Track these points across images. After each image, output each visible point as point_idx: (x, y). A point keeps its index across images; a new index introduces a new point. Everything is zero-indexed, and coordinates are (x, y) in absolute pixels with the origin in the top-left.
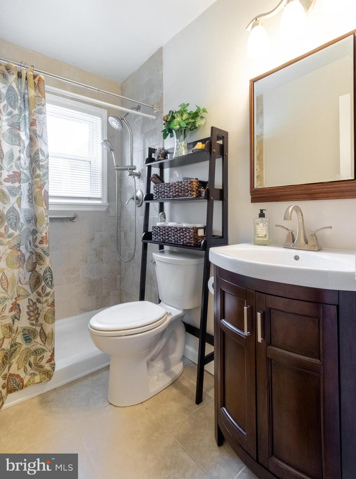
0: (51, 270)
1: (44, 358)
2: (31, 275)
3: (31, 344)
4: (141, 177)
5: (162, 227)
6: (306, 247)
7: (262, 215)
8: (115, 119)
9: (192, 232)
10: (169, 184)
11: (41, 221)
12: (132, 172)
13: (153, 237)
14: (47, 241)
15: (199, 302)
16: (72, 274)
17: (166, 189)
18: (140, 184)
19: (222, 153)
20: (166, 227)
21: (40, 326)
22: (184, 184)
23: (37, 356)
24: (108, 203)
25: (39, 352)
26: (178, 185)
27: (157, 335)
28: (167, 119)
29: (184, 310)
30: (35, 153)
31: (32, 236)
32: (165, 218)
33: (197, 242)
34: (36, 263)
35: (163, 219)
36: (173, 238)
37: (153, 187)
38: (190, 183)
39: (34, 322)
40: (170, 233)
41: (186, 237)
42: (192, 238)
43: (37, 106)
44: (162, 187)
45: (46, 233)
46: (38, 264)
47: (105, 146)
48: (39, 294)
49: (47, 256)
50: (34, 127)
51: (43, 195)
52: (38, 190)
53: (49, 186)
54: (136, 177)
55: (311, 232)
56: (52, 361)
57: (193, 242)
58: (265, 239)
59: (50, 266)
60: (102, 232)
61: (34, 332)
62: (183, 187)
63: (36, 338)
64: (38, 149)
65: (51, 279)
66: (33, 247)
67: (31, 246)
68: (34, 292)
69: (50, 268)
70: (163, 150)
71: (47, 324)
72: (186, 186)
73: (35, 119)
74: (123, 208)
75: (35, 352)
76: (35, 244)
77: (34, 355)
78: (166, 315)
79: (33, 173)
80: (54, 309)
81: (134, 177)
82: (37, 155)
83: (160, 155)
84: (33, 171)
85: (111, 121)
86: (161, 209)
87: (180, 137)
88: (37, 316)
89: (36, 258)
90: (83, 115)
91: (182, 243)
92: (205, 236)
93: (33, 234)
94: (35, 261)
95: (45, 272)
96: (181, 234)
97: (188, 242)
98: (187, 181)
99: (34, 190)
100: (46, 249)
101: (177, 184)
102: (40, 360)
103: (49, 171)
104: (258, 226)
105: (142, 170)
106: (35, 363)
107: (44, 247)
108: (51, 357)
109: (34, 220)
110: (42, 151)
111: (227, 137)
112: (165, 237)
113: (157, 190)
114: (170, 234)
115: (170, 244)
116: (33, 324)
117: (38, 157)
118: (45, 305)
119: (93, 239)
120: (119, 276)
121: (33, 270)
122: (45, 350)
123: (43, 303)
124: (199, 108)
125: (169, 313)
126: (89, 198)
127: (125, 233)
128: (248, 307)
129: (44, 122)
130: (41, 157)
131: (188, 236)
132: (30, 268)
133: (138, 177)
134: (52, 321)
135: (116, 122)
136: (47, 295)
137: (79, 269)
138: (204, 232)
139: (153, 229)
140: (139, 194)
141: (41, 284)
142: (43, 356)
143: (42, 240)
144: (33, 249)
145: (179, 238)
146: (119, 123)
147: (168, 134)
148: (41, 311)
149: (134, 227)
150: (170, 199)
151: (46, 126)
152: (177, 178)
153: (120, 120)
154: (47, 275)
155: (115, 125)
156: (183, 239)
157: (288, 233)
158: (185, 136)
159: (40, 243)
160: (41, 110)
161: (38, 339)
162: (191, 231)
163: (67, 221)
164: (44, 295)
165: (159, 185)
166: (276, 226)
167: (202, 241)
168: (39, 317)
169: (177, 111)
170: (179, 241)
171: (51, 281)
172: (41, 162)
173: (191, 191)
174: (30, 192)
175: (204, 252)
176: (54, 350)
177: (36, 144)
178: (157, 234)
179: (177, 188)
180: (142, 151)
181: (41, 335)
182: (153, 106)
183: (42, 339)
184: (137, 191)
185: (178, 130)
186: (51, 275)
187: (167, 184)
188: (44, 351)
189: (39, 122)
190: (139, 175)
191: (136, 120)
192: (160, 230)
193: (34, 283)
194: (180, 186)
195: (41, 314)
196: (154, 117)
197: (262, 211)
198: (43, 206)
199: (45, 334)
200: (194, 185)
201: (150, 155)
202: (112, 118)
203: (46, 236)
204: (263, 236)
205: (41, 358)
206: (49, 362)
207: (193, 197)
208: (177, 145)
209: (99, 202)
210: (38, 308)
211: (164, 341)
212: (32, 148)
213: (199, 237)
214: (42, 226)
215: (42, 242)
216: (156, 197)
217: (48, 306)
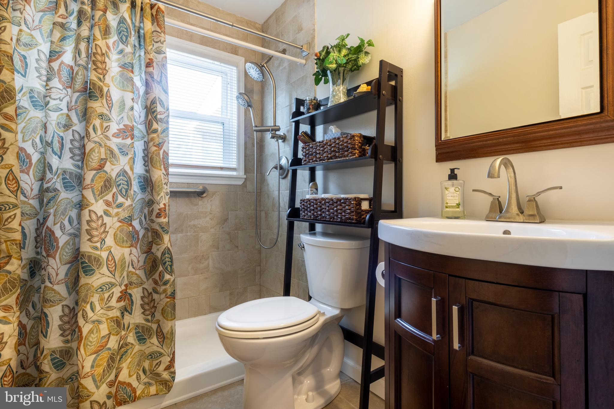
0: (170, 252)
1: (162, 363)
2: (146, 258)
3: (145, 345)
4: (286, 140)
5: (313, 200)
6: (521, 218)
7: (453, 176)
8: (253, 65)
9: (353, 204)
10: (322, 142)
11: (158, 188)
12: (276, 134)
13: (302, 214)
14: (166, 214)
15: (362, 299)
16: (200, 262)
17: (318, 150)
18: (285, 149)
19: (394, 98)
20: (319, 199)
21: (157, 323)
22: (343, 141)
23: (153, 361)
24: (245, 175)
25: (155, 356)
26: (335, 142)
27: (306, 340)
28: (320, 56)
29: (342, 310)
30: (152, 101)
31: (147, 208)
32: (317, 189)
33: (361, 217)
34: (151, 243)
35: (315, 190)
36: (327, 213)
37: (302, 149)
38: (351, 139)
39: (149, 317)
40: (323, 207)
41: (345, 212)
42: (353, 212)
43: (155, 44)
44: (313, 147)
45: (165, 204)
46: (155, 243)
47: (240, 101)
48: (156, 282)
49: (166, 233)
50: (151, 69)
51: (161, 156)
52: (155, 149)
53: (170, 145)
54: (280, 141)
55: (528, 196)
56: (171, 368)
57: (355, 217)
58: (458, 209)
59: (169, 246)
60: (237, 211)
61: (150, 331)
62: (341, 145)
63: (152, 338)
64: (155, 97)
65: (170, 263)
66: (149, 222)
67: (146, 221)
68: (149, 279)
69: (169, 249)
70: (314, 100)
71: (165, 321)
72: (345, 143)
73: (151, 59)
74: (264, 182)
75: (151, 355)
76: (150, 218)
77: (149, 360)
78: (318, 315)
79: (149, 128)
80: (174, 301)
81: (277, 140)
82: (154, 104)
83: (311, 107)
84: (148, 124)
85: (248, 69)
86: (313, 178)
87: (337, 81)
88: (153, 310)
89: (152, 236)
90: (214, 64)
91: (339, 220)
92: (370, 211)
93: (149, 205)
94: (150, 240)
95: (163, 254)
96: (339, 207)
97: (347, 218)
98: (347, 136)
99: (150, 148)
100: (164, 225)
101: (333, 141)
102: (157, 367)
103: (170, 126)
104: (447, 192)
105: (288, 131)
106: (150, 369)
107: (162, 222)
108: (170, 363)
109: (150, 187)
110: (161, 100)
111: (402, 76)
112: (317, 212)
113: (307, 152)
114: (323, 209)
115: (323, 221)
116: (147, 320)
117: (155, 107)
118: (163, 296)
119: (226, 220)
120: (258, 268)
121: (149, 252)
122: (163, 354)
123: (161, 294)
124: (362, 41)
125: (322, 312)
126: (222, 168)
127: (266, 213)
128: (438, 299)
129: (163, 64)
130: (159, 109)
131: (348, 209)
132: (145, 249)
133: (282, 140)
134: (171, 317)
135: (255, 69)
136: (166, 283)
137: (209, 257)
138: (370, 205)
139: (301, 203)
140: (284, 162)
141: (158, 269)
142: (160, 362)
143: (159, 213)
144: (149, 225)
145: (335, 213)
146: (258, 70)
147: (321, 79)
148: (158, 304)
149: (277, 205)
150: (324, 161)
151: (166, 70)
152: (332, 133)
153: (260, 67)
154: (166, 258)
155: (254, 73)
156: (341, 213)
157: (492, 199)
158: (344, 79)
159: (157, 217)
160: (160, 48)
161: (154, 340)
162: (352, 202)
163: (195, 197)
164: (161, 283)
165: (309, 145)
166: (474, 190)
167: (366, 216)
168: (155, 312)
169: (333, 45)
170: (335, 217)
171: (171, 266)
172: (160, 114)
173: (352, 148)
174: (146, 152)
175: (370, 230)
176: (174, 354)
177: (153, 90)
178: (307, 210)
179: (333, 147)
180: (288, 108)
181: (158, 334)
182: (302, 46)
183: (160, 340)
184: (281, 159)
185: (335, 70)
186: (170, 258)
187: (320, 142)
188: (161, 354)
189: (157, 64)
190: (284, 138)
191: (281, 68)
192: (310, 204)
193: (149, 268)
194: (337, 144)
195: (157, 308)
196: (303, 61)
197: (452, 170)
198: (161, 170)
199: (163, 333)
200: (356, 141)
201: (298, 108)
202: (250, 64)
203: (165, 208)
204: (455, 205)
205: (157, 364)
206: (167, 369)
207: (355, 157)
208: (333, 91)
209: (234, 173)
210: (154, 300)
211: (315, 350)
212: (148, 95)
213: (363, 211)
214: (159, 194)
215: (160, 215)
216: (305, 161)
217: (167, 298)
